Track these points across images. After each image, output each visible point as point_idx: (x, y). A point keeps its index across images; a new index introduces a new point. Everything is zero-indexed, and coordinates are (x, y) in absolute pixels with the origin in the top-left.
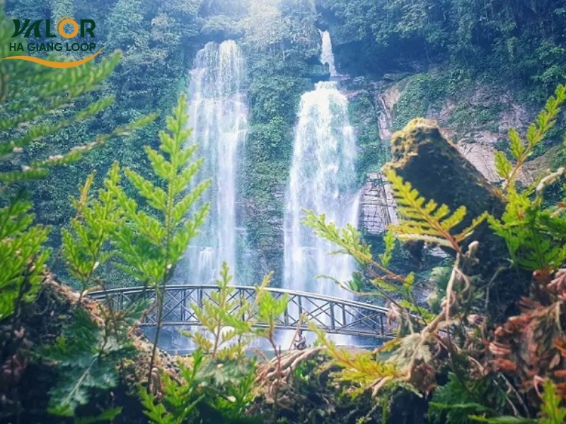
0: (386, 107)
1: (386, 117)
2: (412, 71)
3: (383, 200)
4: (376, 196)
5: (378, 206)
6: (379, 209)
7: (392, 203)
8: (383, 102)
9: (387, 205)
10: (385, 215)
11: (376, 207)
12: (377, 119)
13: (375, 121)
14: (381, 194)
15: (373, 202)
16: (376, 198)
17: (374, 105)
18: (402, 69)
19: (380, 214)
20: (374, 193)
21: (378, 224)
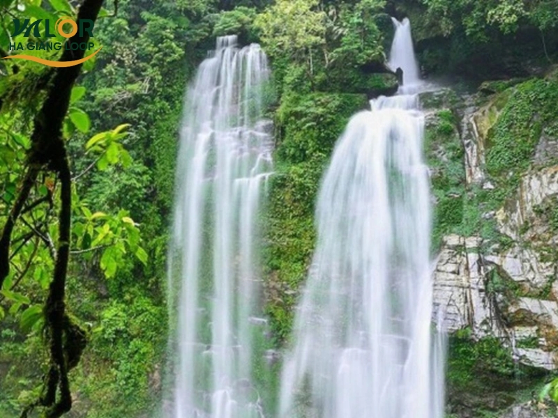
0: (479, 132)
1: (478, 148)
2: (523, 75)
3: (464, 279)
4: (453, 272)
5: (455, 289)
6: (457, 293)
7: (477, 284)
8: (474, 126)
9: (469, 287)
10: (466, 302)
11: (452, 291)
12: (464, 152)
13: (460, 156)
14: (462, 269)
15: (448, 283)
16: (453, 276)
17: (460, 131)
18: (509, 74)
19: (457, 301)
20: (451, 267)
21: (452, 317)
